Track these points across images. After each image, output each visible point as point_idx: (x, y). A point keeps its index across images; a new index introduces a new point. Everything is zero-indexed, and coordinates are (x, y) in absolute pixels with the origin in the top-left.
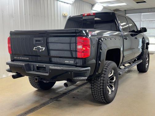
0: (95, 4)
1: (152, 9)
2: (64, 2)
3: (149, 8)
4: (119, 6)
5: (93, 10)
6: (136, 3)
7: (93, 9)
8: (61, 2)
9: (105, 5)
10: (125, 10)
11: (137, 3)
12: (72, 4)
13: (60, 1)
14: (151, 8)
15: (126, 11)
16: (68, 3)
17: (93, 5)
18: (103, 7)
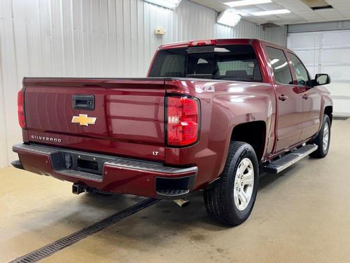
0: (224, 10)
1: (344, 23)
2: (158, 6)
3: (338, 21)
4: (274, 15)
5: (219, 24)
6: (311, 10)
7: (218, 22)
8: (152, 4)
9: (245, 13)
10: (288, 25)
11: (314, 8)
12: (175, 10)
13: (149, 3)
14: (343, 21)
15: (290, 28)
16: (166, 8)
17: (219, 14)
18: (239, 18)
